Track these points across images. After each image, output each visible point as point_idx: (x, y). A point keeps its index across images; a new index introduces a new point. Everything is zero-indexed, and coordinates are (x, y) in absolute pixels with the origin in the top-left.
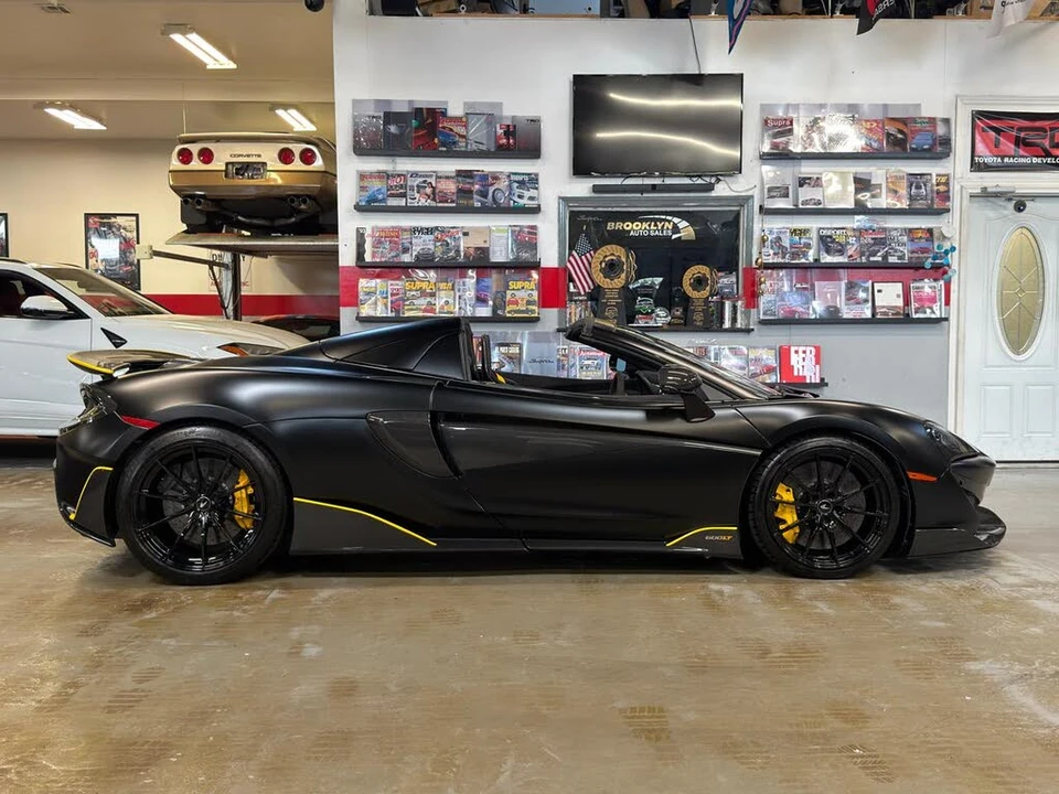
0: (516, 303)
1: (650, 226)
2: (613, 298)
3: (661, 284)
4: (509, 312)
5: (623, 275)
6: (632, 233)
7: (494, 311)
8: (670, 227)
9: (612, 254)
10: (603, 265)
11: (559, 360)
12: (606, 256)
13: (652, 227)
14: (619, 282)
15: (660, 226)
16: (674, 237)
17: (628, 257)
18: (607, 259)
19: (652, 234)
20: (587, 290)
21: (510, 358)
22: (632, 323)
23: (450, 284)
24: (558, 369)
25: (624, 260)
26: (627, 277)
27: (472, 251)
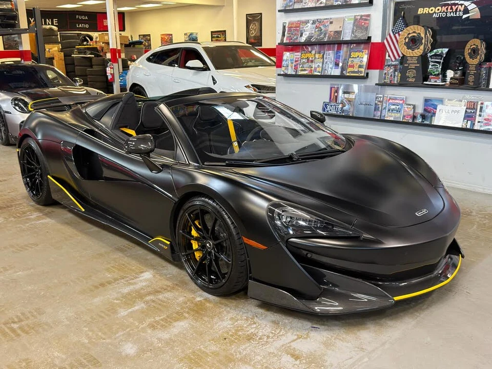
0: (352, 66)
1: (447, 9)
2: (414, 64)
3: (447, 53)
4: (349, 72)
5: (422, 47)
6: (434, 15)
7: (342, 72)
8: (462, 10)
9: (414, 32)
10: (407, 40)
11: (376, 104)
12: (409, 34)
13: (449, 10)
14: (419, 52)
15: (454, 8)
16: (465, 16)
17: (426, 34)
18: (410, 36)
19: (449, 15)
20: (397, 57)
21: (350, 101)
22: (427, 81)
23: (321, 55)
24: (375, 110)
25: (423, 35)
26: (425, 49)
27: (332, 33)
